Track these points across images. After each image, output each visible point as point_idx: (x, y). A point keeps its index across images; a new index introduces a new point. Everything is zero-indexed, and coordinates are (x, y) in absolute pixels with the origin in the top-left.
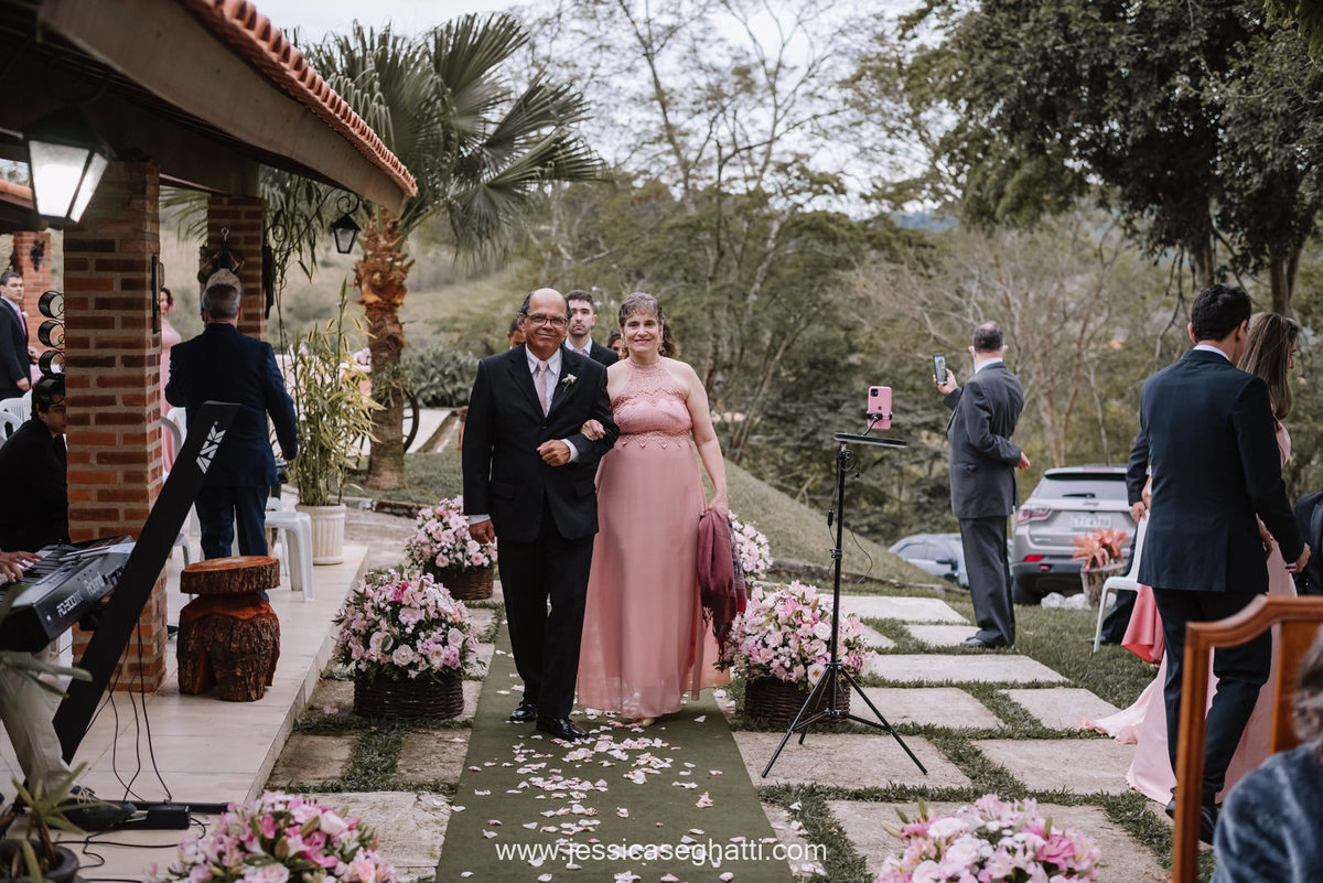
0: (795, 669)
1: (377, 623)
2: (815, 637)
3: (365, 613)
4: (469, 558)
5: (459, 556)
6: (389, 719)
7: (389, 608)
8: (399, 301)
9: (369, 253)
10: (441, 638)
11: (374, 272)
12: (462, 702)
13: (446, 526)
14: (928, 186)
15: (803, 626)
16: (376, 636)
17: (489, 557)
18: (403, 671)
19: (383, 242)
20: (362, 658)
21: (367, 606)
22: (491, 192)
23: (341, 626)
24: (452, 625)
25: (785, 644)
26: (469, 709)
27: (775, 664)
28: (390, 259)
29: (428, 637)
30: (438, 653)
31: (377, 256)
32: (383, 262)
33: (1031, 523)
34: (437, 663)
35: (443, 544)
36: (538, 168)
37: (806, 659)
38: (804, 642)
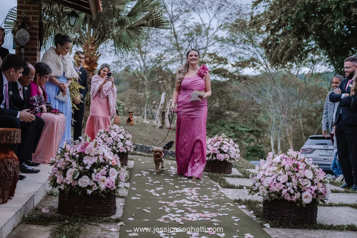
0: (296, 194)
1: (71, 163)
2: (305, 178)
3: (64, 158)
4: (118, 149)
5: (114, 148)
6: (75, 216)
7: (77, 156)
8: (95, 68)
9: (85, 51)
10: (105, 173)
11: (87, 57)
12: (115, 208)
13: (109, 136)
14: (251, 63)
15: (300, 171)
16: (70, 171)
17: (126, 149)
18: (84, 190)
19: (90, 47)
20: (62, 183)
21: (66, 154)
22: (129, 31)
23: (53, 166)
24: (112, 167)
25: (290, 180)
26: (119, 213)
27: (284, 191)
28: (92, 53)
29: (98, 172)
30: (103, 181)
31: (88, 52)
32: (90, 54)
33: (305, 153)
34: (103, 186)
35: (108, 143)
36: (145, 22)
37: (301, 189)
38: (300, 180)
